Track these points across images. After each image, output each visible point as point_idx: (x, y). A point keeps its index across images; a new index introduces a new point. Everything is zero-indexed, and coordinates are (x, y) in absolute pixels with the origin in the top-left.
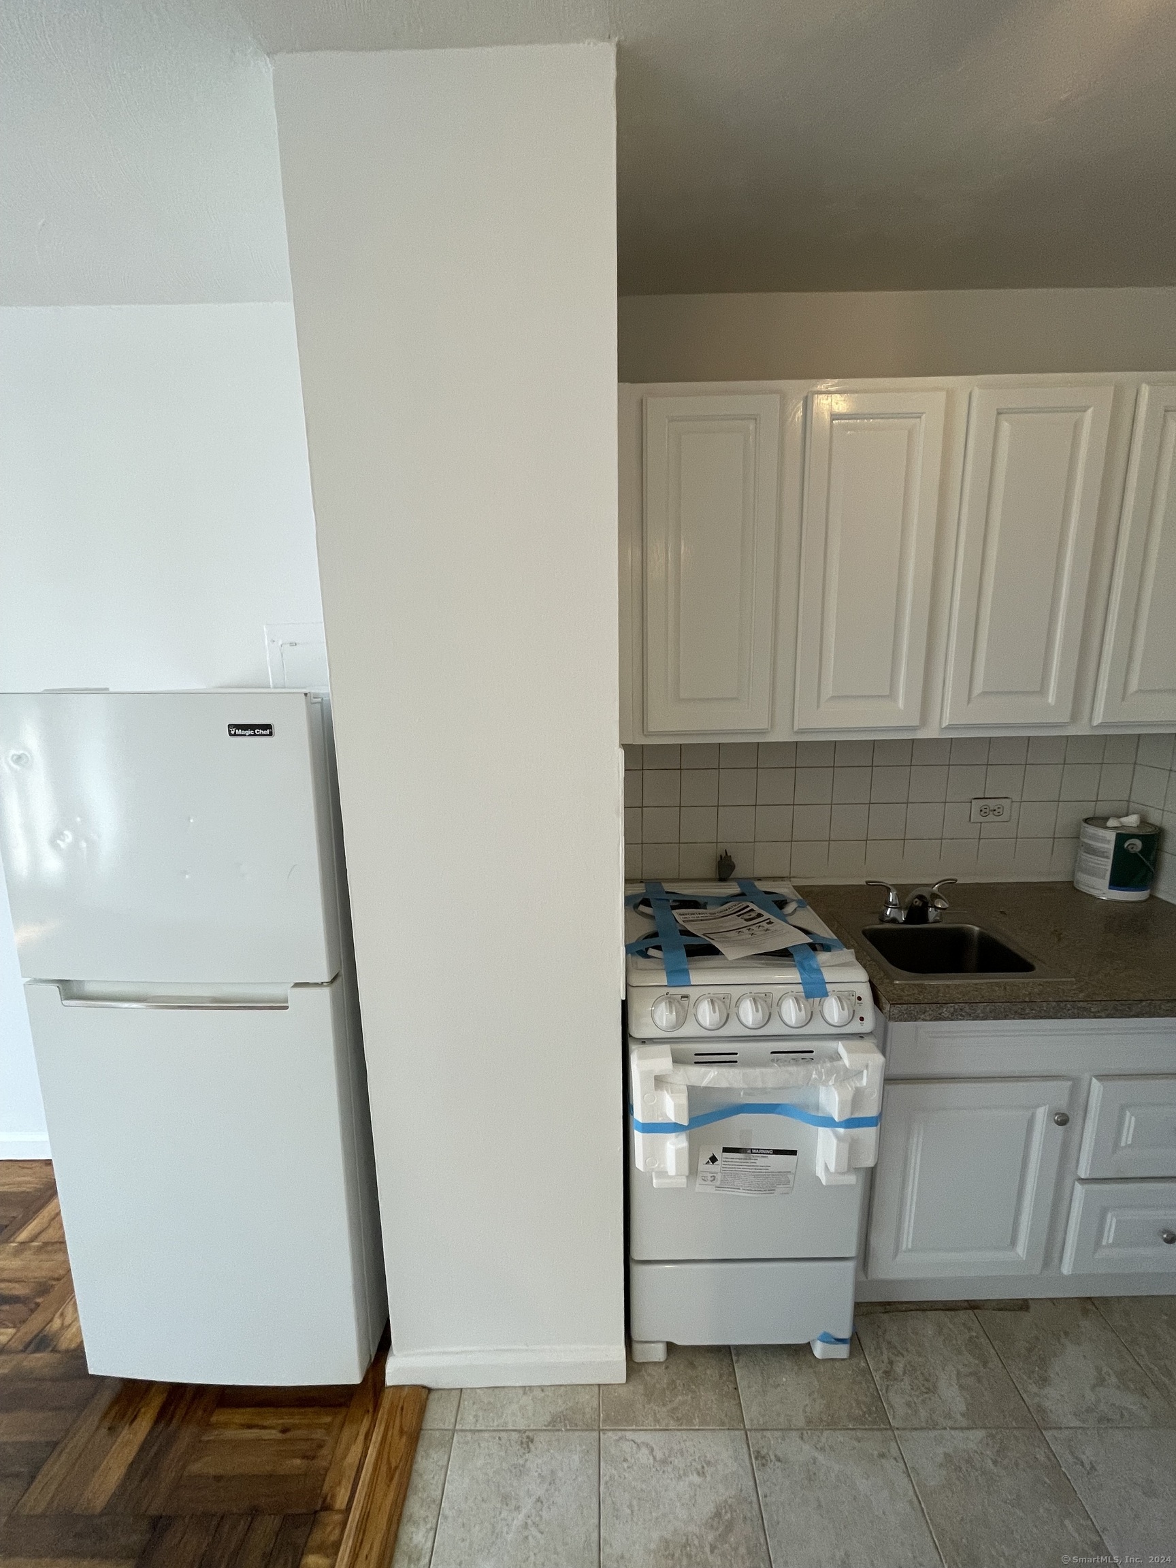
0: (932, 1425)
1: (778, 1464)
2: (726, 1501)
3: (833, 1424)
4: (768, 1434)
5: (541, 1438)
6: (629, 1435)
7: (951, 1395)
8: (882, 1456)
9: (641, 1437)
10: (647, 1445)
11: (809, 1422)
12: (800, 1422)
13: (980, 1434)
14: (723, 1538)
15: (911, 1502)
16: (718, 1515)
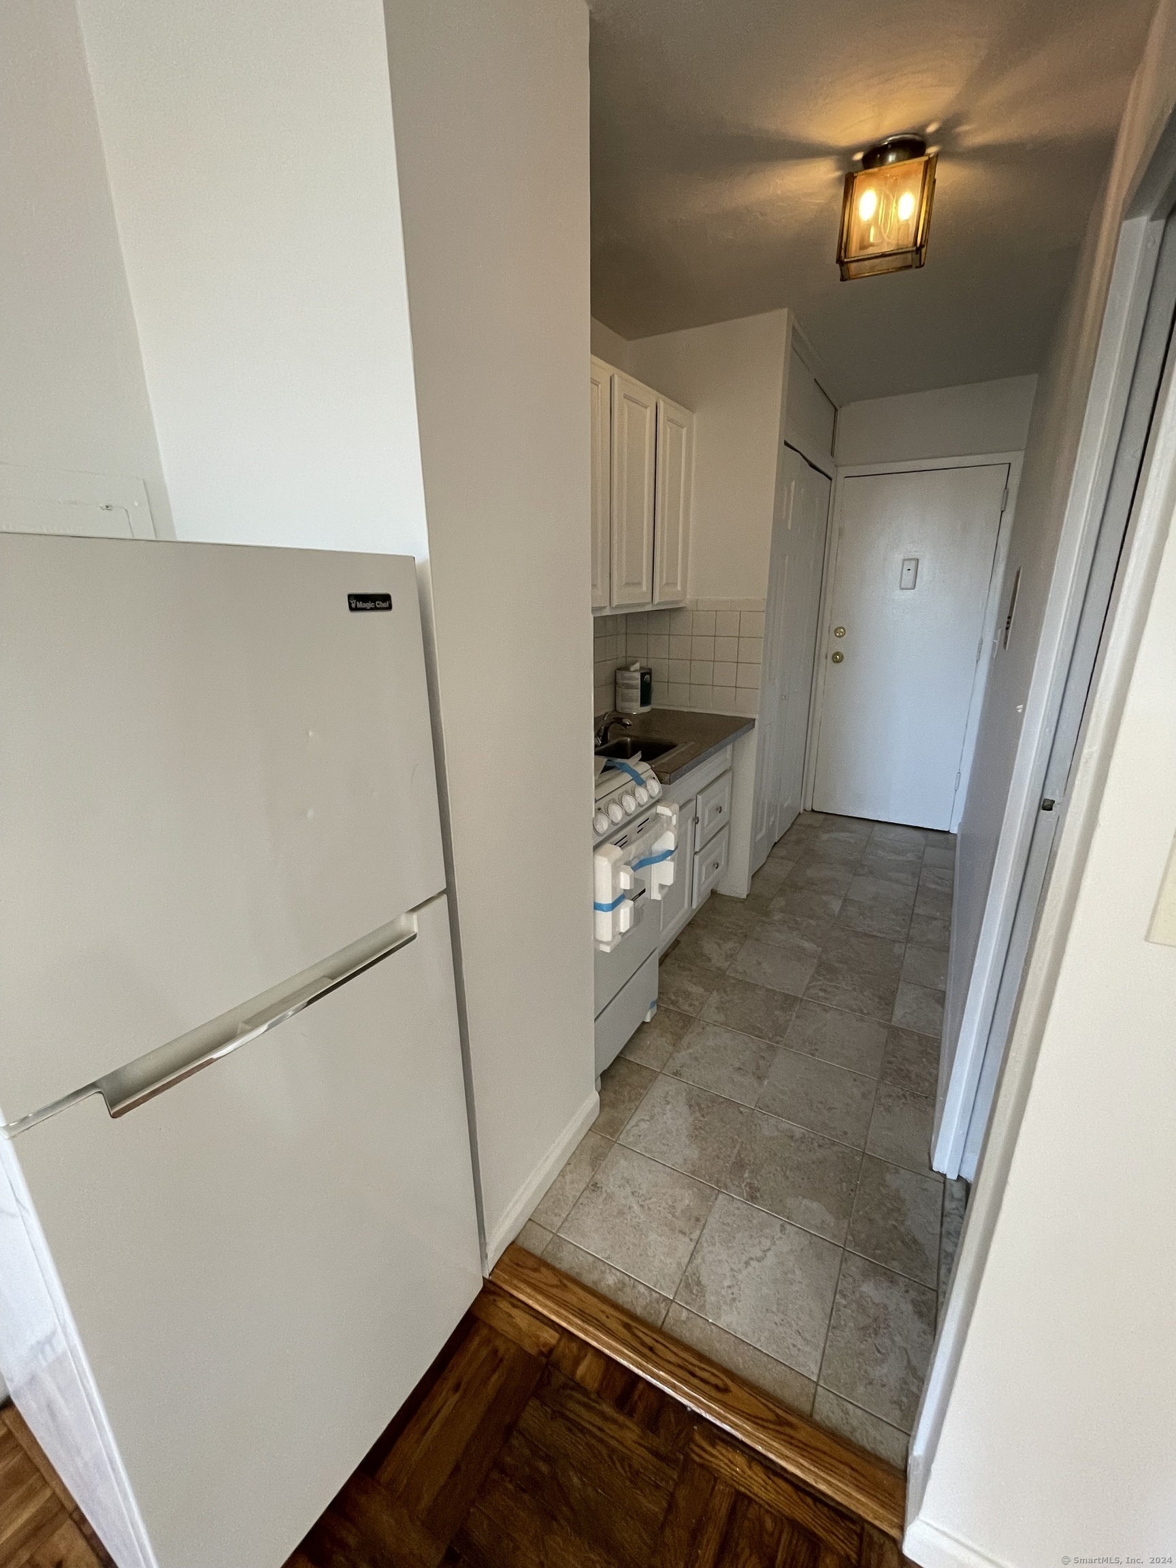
0: (702, 1004)
1: (684, 1068)
2: (686, 1099)
3: (679, 1037)
4: (668, 1064)
5: (599, 1177)
6: (628, 1127)
7: (697, 990)
8: (703, 1028)
9: (632, 1123)
10: (639, 1121)
11: (674, 1045)
12: (671, 1048)
13: (715, 993)
14: (701, 1109)
15: (726, 1032)
16: (690, 1106)
